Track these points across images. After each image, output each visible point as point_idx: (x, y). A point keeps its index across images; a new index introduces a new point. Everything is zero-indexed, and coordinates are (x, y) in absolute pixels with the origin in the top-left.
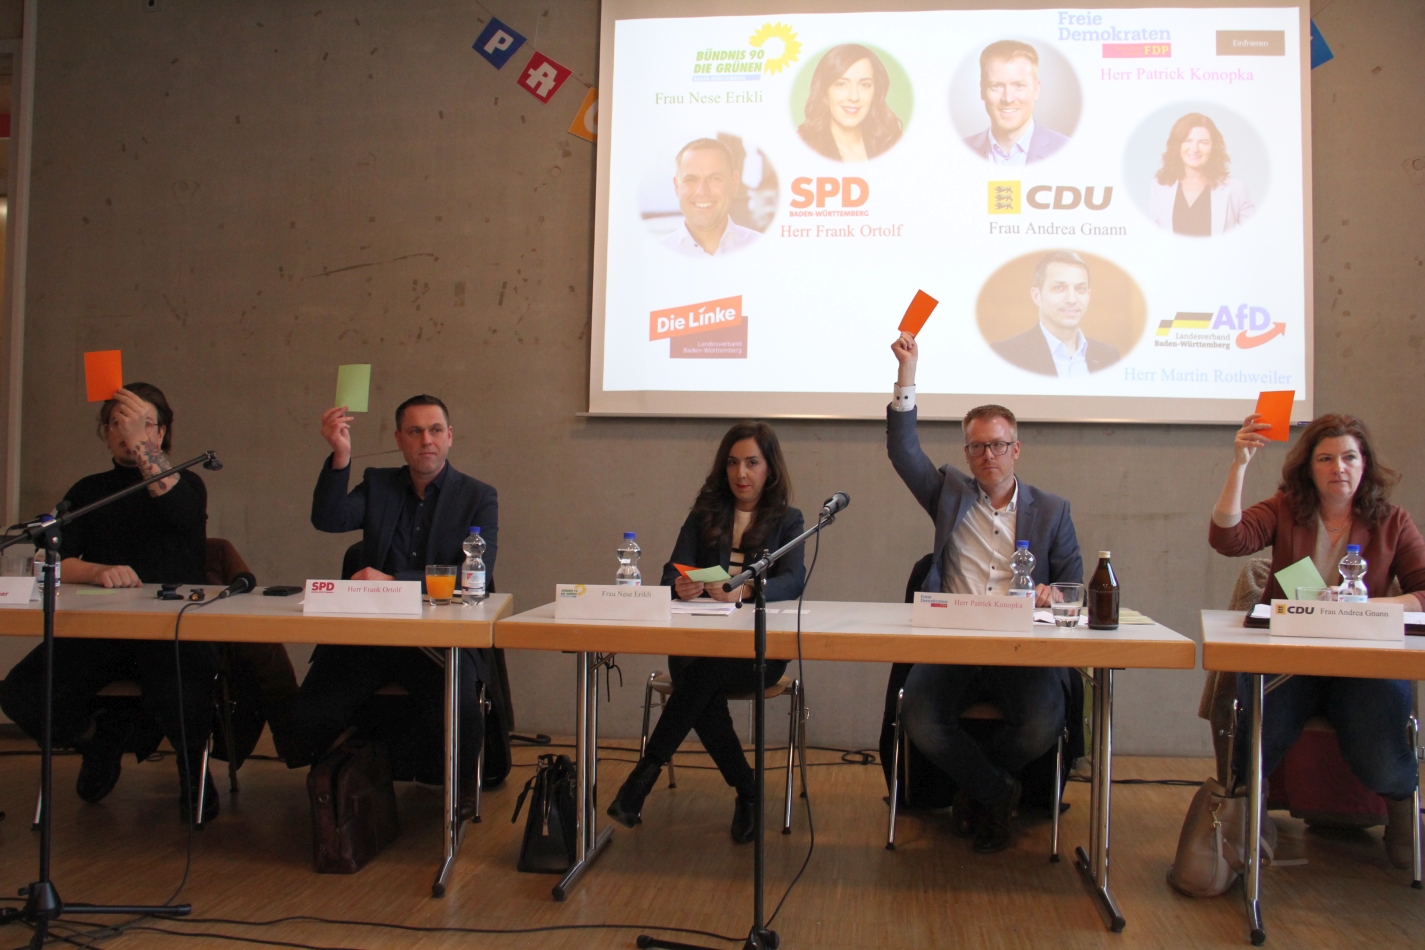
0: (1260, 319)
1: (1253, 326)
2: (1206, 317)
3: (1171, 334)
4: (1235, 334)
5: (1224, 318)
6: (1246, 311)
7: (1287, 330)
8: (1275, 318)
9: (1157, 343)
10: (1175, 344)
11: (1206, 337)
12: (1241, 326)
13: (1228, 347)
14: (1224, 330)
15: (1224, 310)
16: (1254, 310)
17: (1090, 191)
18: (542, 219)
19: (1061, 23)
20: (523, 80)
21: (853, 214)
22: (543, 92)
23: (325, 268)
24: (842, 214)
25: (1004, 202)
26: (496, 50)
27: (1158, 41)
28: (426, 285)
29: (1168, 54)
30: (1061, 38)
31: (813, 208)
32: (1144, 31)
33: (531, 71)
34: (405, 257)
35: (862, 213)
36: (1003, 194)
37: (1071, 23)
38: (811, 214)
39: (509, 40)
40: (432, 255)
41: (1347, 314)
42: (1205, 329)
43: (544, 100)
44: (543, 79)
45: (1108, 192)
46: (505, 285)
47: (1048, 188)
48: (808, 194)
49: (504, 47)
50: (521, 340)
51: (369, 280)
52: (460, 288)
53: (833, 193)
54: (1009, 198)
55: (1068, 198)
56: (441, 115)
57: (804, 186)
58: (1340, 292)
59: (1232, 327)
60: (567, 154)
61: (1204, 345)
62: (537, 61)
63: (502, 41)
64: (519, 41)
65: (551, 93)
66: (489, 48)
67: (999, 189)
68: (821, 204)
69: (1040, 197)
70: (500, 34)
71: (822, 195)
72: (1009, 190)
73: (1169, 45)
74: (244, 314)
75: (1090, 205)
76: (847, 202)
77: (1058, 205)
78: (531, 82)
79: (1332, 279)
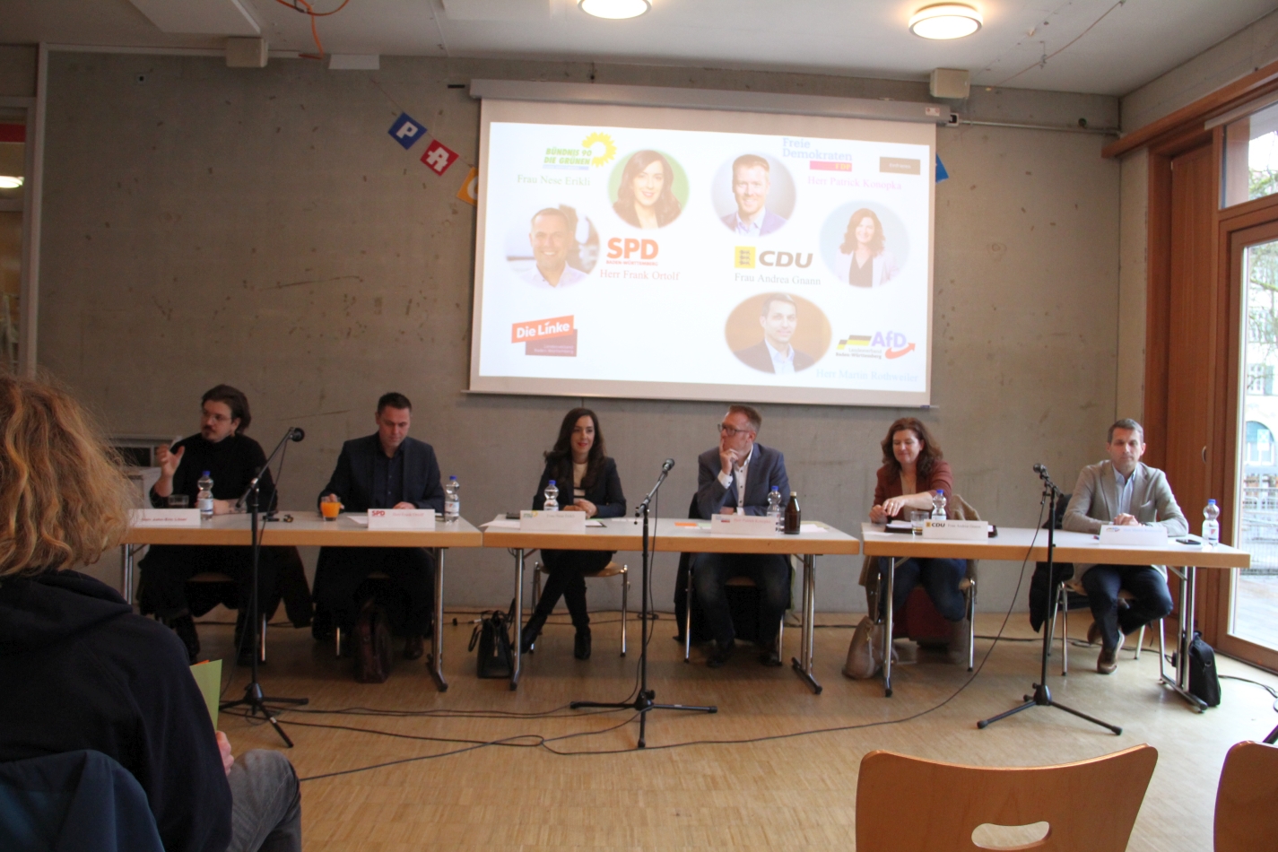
0: (900, 341)
1: (896, 345)
2: (867, 338)
3: (846, 349)
4: (885, 349)
5: (879, 340)
6: (892, 336)
7: (916, 348)
8: (910, 340)
9: (837, 354)
10: (848, 355)
11: (867, 351)
12: (889, 345)
13: (880, 357)
14: (878, 347)
15: (879, 334)
16: (896, 335)
17: (799, 256)
18: (437, 257)
19: (785, 145)
20: (424, 158)
21: (648, 264)
22: (439, 167)
23: (279, 283)
24: (641, 263)
25: (745, 260)
26: (406, 136)
27: (844, 161)
28: (354, 299)
29: (850, 170)
30: (784, 155)
31: (622, 258)
32: (836, 154)
33: (430, 153)
34: (338, 278)
35: (653, 264)
36: (745, 255)
37: (791, 146)
38: (620, 263)
39: (415, 130)
40: (358, 277)
41: (952, 338)
42: (867, 346)
43: (440, 173)
44: (438, 159)
45: (810, 257)
46: (410, 301)
47: (773, 253)
48: (618, 249)
49: (411, 134)
50: (422, 339)
51: (312, 293)
52: (378, 301)
53: (635, 249)
54: (748, 258)
55: (785, 259)
56: (365, 179)
57: (616, 244)
58: (948, 325)
59: (883, 345)
60: (455, 212)
61: (866, 356)
62: (435, 146)
63: (410, 130)
64: (421, 131)
65: (445, 169)
66: (401, 134)
67: (742, 252)
68: (627, 256)
69: (768, 258)
70: (408, 125)
71: (628, 251)
72: (748, 252)
73: (851, 164)
74: (216, 312)
75: (798, 264)
76: (644, 256)
77: (779, 263)
78: (430, 161)
79: (943, 316)
